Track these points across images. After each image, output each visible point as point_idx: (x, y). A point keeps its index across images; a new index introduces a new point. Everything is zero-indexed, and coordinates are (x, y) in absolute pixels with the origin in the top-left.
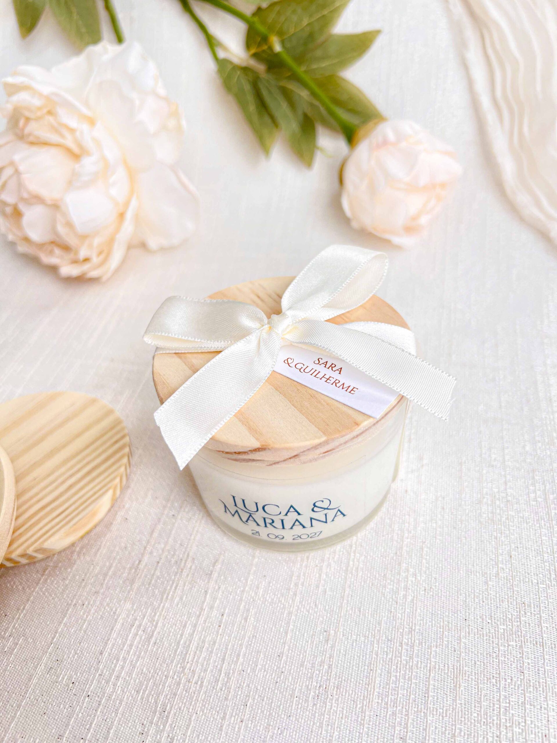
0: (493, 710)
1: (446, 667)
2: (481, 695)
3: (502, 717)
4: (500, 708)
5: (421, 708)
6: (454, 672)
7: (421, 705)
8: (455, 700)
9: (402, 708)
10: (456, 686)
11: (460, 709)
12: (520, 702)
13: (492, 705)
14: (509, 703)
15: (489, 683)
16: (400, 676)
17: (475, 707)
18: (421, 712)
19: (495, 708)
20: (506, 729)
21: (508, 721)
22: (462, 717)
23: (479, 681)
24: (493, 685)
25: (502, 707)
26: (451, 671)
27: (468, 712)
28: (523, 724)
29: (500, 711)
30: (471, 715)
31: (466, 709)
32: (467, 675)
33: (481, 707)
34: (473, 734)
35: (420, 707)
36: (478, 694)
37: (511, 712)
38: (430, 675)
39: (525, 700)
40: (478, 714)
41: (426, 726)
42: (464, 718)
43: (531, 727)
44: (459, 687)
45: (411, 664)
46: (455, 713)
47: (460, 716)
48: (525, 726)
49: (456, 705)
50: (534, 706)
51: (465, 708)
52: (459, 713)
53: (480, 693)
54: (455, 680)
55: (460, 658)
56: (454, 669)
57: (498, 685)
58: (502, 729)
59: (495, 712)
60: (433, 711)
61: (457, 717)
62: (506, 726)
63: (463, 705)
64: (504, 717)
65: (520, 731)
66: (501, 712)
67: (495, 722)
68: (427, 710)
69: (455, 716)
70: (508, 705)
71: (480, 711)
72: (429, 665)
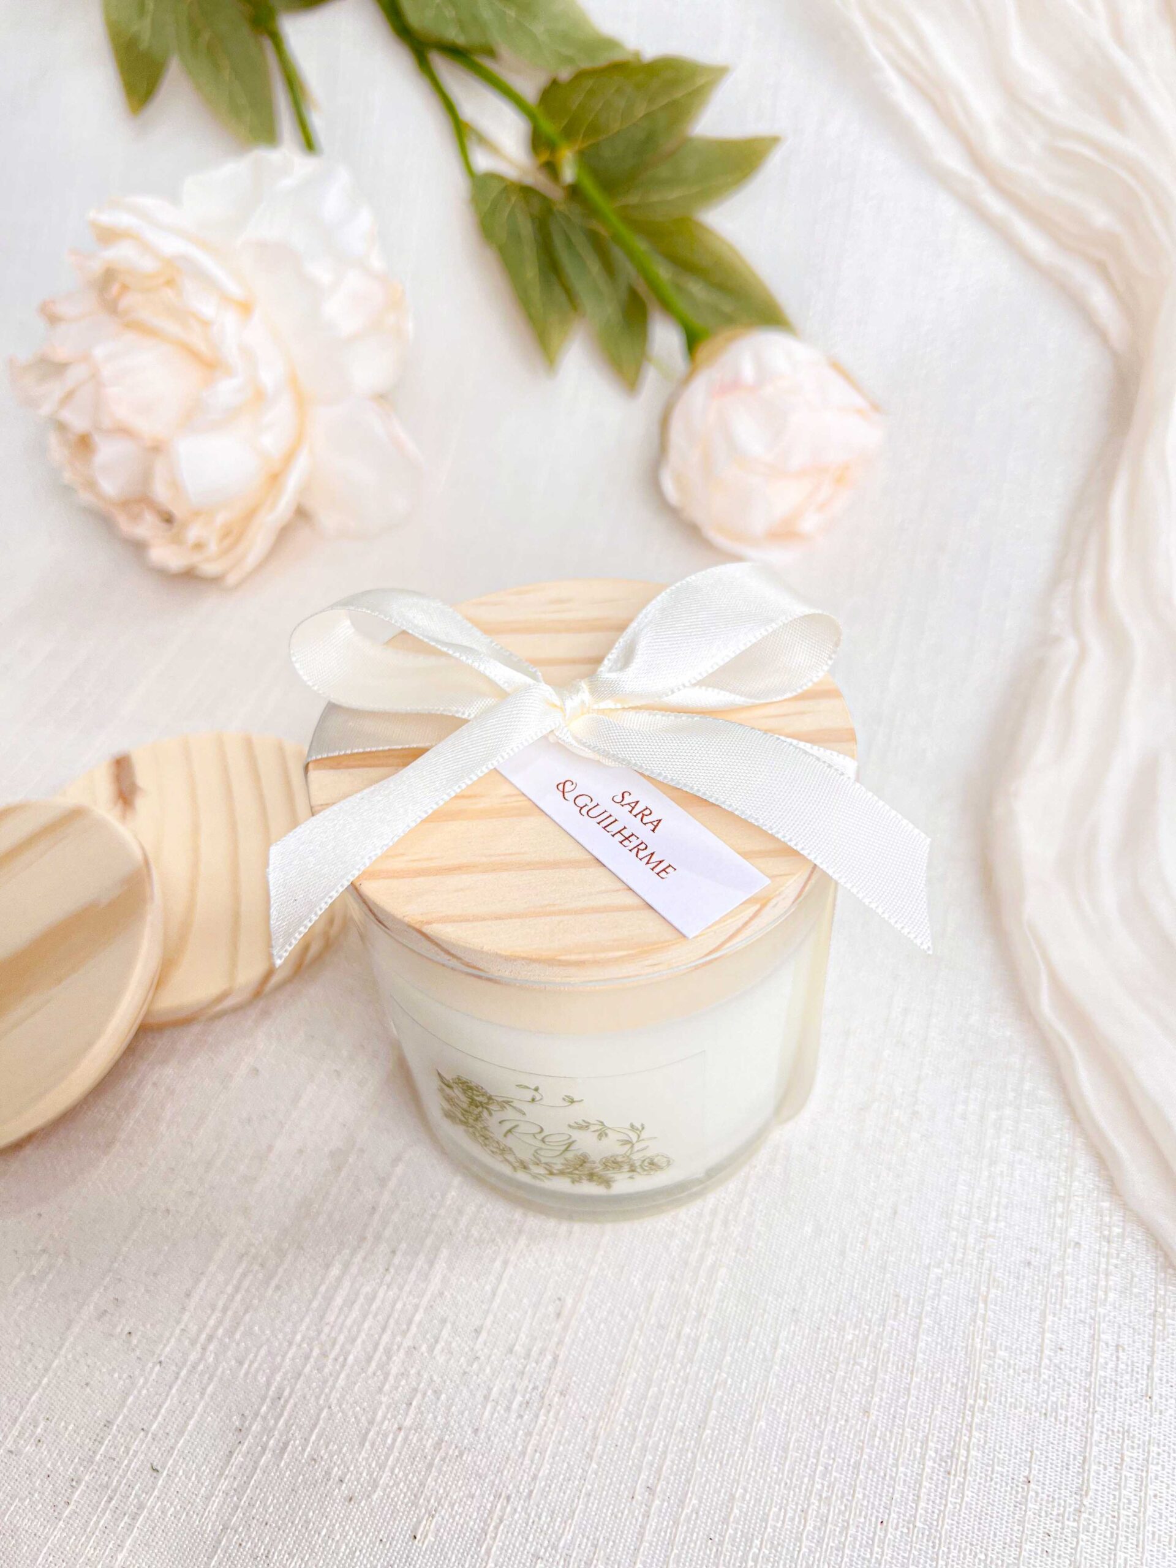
0: (806, 1466)
1: (744, 1385)
2: (790, 1438)
3: (817, 1479)
4: (816, 1465)
5: (689, 1445)
6: (754, 1394)
7: (691, 1439)
8: (746, 1440)
9: (660, 1439)
10: (753, 1418)
11: (752, 1456)
12: (852, 1461)
13: (805, 1457)
14: (834, 1459)
15: (808, 1421)
16: (665, 1387)
17: (777, 1455)
18: (687, 1450)
19: (810, 1463)
20: (820, 1501)
21: (825, 1488)
22: (751, 1470)
23: (793, 1415)
24: (815, 1425)
25: (820, 1463)
26: (750, 1392)
27: (764, 1462)
28: (850, 1498)
29: (816, 1469)
30: (768, 1468)
31: (762, 1458)
32: (775, 1402)
33: (786, 1458)
34: (763, 1500)
35: (687, 1443)
36: (786, 1436)
37: (834, 1474)
38: (715, 1392)
39: (861, 1459)
40: (779, 1469)
41: (692, 1475)
42: (756, 1471)
43: (862, 1505)
44: (758, 1421)
45: (688, 1370)
46: (743, 1462)
47: (749, 1467)
48: (851, 1502)
49: (747, 1449)
50: (874, 1471)
51: (760, 1455)
52: (748, 1462)
53: (789, 1435)
54: (754, 1406)
55: (769, 1372)
56: (755, 1390)
57: (823, 1426)
58: (812, 1500)
59: (808, 1470)
60: (708, 1452)
61: (744, 1469)
62: (821, 1496)
63: (758, 1450)
64: (820, 1481)
65: (843, 1508)
66: (818, 1472)
67: (804, 1486)
68: (698, 1449)
69: (742, 1465)
70: (831, 1462)
71: (784, 1465)
72: (716, 1377)
